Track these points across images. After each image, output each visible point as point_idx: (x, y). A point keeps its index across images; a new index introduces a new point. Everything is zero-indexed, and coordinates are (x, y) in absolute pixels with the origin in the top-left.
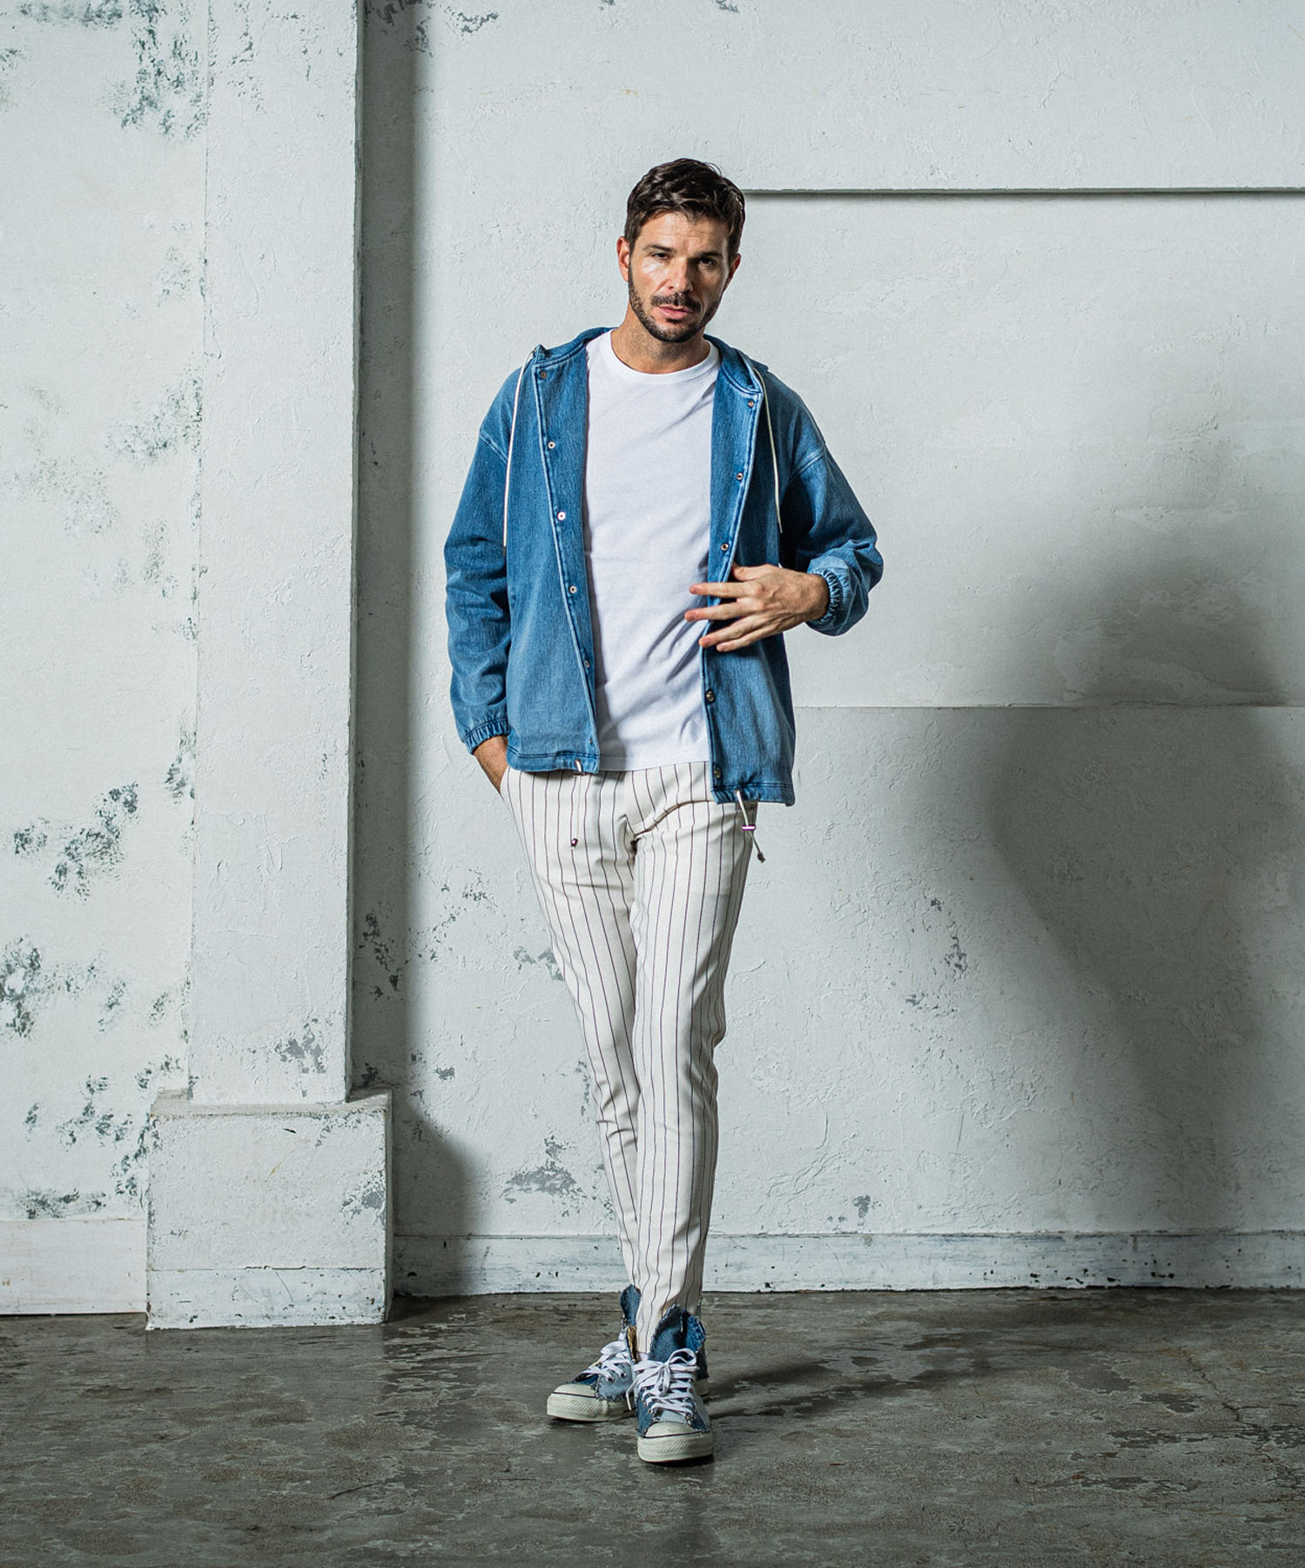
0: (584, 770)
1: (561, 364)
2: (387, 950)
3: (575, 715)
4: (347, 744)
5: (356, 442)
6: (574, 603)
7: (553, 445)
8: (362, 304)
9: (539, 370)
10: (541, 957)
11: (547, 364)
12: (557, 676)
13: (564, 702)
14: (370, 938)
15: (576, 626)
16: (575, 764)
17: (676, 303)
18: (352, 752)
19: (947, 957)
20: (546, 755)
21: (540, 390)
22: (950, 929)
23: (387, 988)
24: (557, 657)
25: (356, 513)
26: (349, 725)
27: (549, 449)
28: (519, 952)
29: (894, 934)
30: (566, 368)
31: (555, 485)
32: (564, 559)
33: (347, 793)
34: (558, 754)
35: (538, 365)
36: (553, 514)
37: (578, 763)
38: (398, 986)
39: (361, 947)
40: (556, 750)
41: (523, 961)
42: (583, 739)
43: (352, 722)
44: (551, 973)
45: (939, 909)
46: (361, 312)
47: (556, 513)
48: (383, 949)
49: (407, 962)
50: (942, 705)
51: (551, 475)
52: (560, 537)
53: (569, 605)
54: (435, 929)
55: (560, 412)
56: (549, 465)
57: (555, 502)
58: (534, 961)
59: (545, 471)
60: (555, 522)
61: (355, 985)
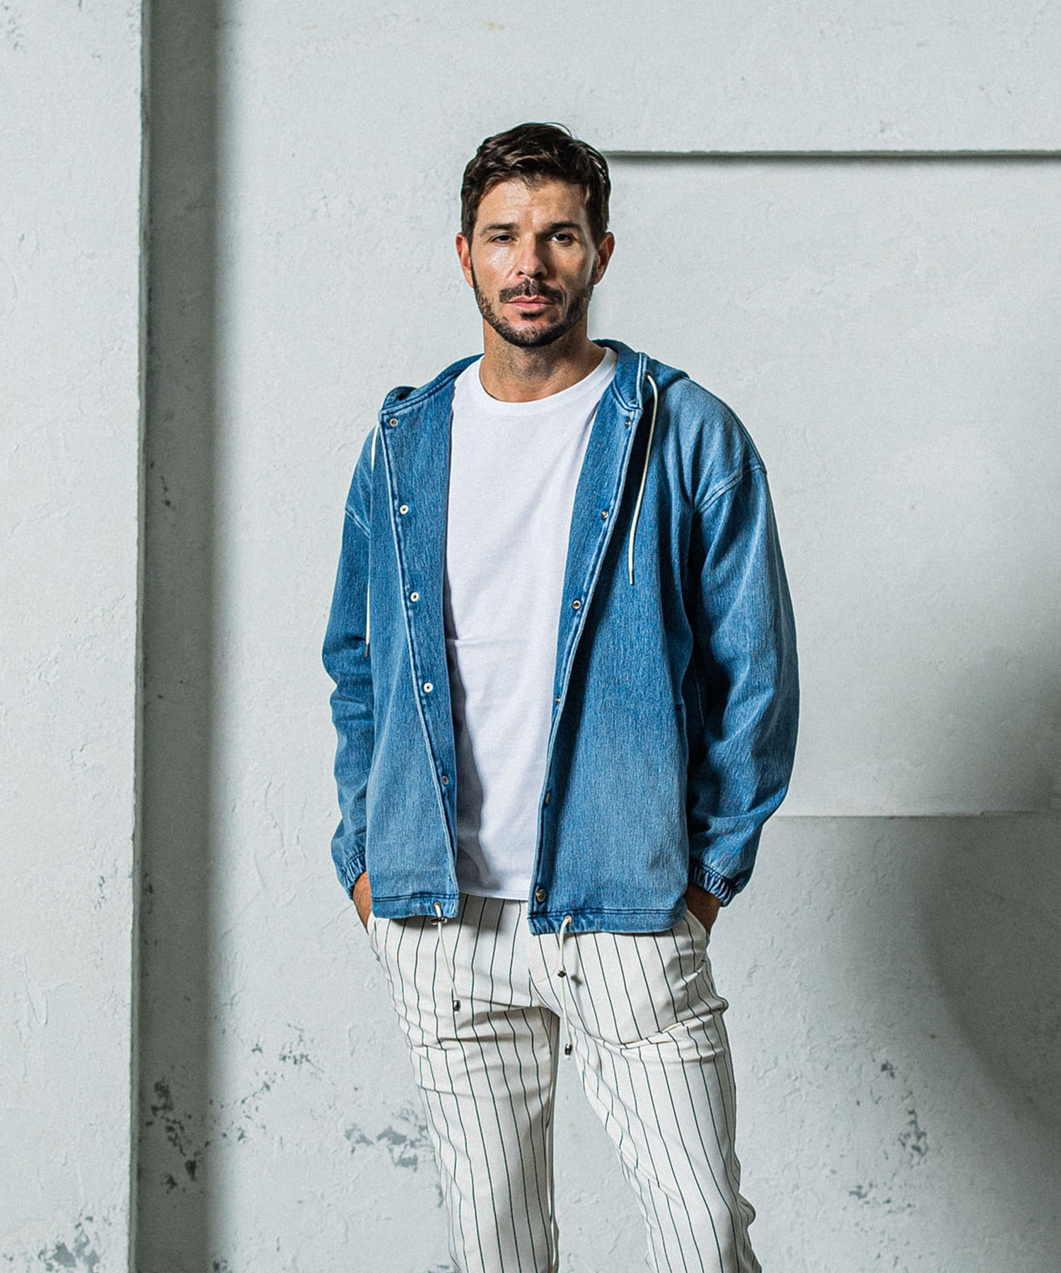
0: (444, 915)
1: (415, 407)
2: (182, 1128)
3: (432, 845)
4: (131, 863)
5: (142, 474)
6: (429, 705)
7: (405, 509)
8: (150, 299)
9: (386, 417)
10: (380, 1138)
11: (396, 408)
12: (413, 798)
13: (420, 830)
14: (160, 1113)
15: (431, 732)
16: (434, 908)
17: (528, 293)
18: (136, 874)
19: (902, 1138)
20: (397, 898)
21: (388, 441)
22: (906, 1102)
23: (182, 1177)
24: (413, 776)
25: (142, 567)
26: (133, 840)
27: (401, 515)
28: (352, 1131)
29: (834, 1107)
30: (423, 411)
31: (407, 558)
32: (416, 651)
33: (130, 927)
34: (414, 896)
35: (385, 412)
36: (405, 594)
37: (437, 907)
38: (196, 1174)
39: (149, 1124)
40: (410, 892)
41: (358, 1142)
42: (443, 877)
43: (138, 834)
44: (392, 1158)
45: (892, 1075)
46: (149, 309)
47: (407, 594)
48: (176, 1126)
49: (207, 1144)
50: (895, 813)
51: (402, 547)
52: (412, 623)
53: (423, 707)
54: (243, 1102)
55: (414, 467)
56: (401, 534)
57: (407, 580)
58: (372, 1143)
59: (396, 542)
60: (406, 604)
61: (141, 1173)
